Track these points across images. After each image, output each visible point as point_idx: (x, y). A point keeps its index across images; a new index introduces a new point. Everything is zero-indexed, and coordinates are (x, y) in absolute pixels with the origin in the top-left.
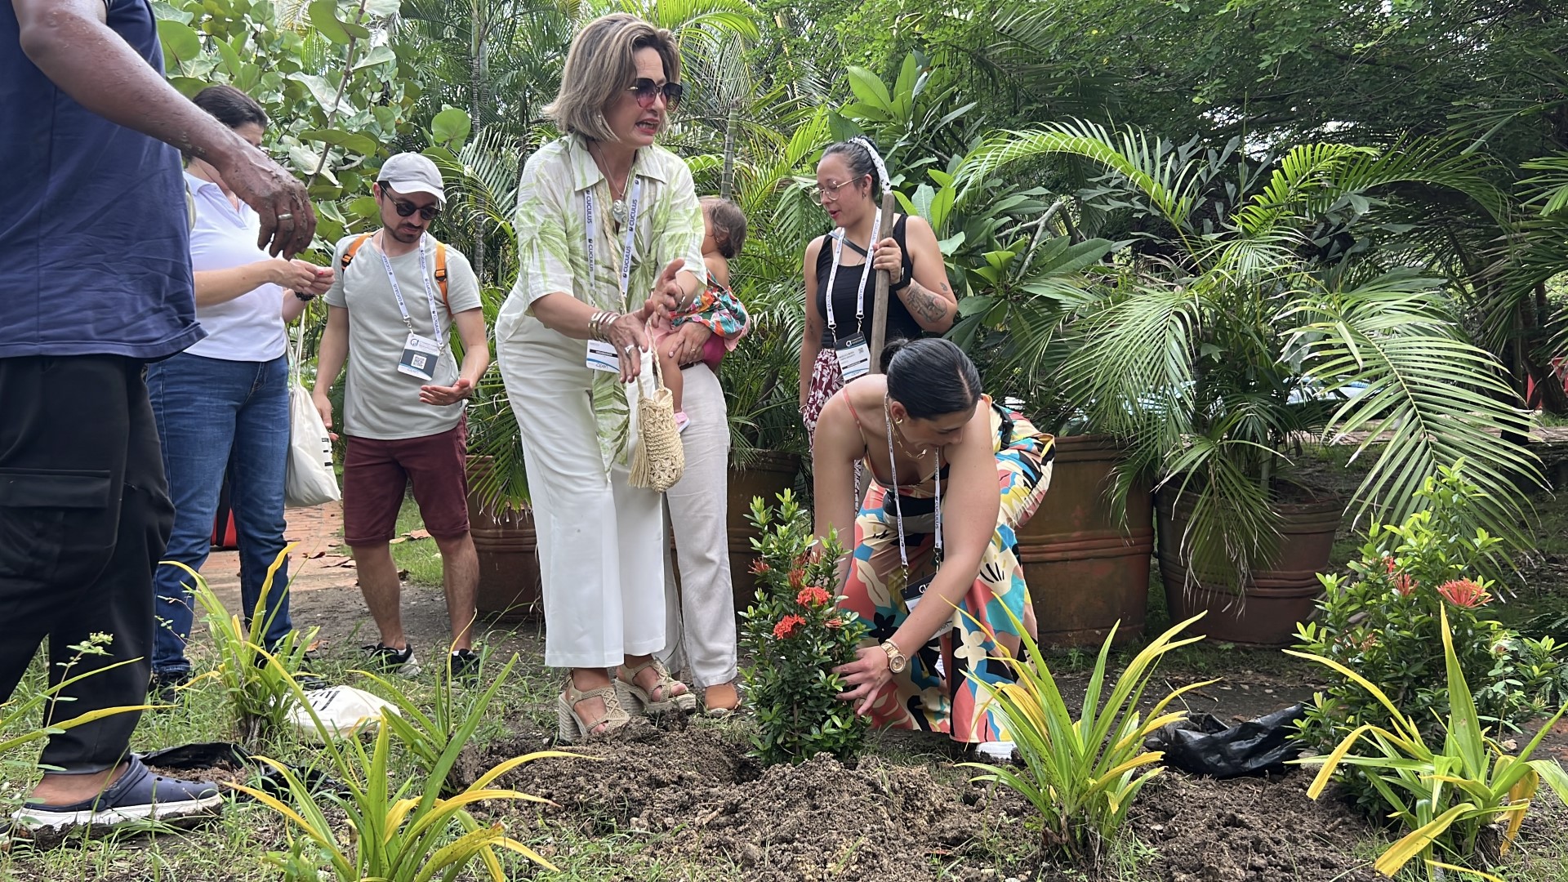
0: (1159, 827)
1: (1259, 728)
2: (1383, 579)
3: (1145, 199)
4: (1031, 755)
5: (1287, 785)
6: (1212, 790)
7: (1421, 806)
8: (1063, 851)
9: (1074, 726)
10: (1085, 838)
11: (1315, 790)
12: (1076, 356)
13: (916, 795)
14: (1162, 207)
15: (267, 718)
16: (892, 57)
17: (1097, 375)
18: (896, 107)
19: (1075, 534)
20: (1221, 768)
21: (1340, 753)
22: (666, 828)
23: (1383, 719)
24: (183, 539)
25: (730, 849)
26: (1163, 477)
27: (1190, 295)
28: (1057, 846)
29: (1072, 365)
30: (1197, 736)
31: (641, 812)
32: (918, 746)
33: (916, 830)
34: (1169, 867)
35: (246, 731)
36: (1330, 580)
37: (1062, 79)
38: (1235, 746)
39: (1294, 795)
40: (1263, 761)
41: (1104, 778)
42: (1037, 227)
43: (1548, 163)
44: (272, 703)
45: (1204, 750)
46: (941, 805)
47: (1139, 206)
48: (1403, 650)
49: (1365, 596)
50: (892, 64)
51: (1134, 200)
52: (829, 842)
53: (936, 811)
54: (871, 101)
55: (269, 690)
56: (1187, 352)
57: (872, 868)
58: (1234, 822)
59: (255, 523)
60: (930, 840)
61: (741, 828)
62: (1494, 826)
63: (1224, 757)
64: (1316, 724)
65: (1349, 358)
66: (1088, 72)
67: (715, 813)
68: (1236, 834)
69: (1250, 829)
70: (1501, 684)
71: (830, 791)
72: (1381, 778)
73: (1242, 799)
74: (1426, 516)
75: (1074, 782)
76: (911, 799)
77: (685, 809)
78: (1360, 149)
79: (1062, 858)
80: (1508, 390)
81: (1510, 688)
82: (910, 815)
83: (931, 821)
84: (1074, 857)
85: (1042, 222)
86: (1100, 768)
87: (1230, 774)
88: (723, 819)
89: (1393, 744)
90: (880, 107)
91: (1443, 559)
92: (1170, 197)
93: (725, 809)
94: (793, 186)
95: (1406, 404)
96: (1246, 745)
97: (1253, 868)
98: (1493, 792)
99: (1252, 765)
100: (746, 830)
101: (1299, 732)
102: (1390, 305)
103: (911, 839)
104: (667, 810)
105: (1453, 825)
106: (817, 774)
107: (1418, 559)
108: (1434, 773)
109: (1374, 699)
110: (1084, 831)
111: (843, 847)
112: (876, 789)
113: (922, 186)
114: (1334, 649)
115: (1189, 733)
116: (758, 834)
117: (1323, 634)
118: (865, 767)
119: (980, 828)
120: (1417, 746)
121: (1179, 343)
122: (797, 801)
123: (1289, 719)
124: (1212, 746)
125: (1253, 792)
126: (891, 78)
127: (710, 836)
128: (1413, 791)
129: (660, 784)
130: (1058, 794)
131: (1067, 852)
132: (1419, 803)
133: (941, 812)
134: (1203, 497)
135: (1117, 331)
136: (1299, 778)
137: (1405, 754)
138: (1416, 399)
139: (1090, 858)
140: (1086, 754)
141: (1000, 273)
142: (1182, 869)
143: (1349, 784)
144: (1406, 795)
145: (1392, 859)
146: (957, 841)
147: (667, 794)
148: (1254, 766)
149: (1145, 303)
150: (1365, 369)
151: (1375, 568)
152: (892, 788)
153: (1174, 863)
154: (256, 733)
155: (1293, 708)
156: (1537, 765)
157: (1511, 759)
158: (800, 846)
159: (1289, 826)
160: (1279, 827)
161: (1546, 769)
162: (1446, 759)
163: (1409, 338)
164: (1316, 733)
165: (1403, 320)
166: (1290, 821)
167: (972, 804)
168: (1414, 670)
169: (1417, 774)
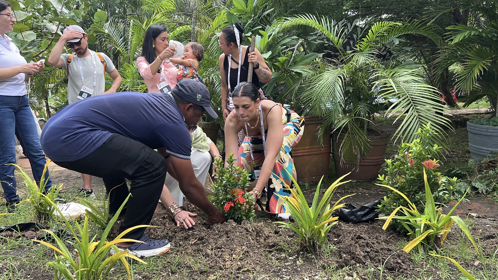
0: (336, 239)
1: (366, 208)
2: (406, 161)
3: (328, 40)
4: (296, 219)
5: (375, 225)
6: (352, 227)
7: (417, 231)
8: (307, 248)
9: (310, 209)
10: (314, 244)
11: (385, 227)
12: (307, 91)
13: (260, 232)
14: (334, 42)
15: (47, 214)
17: (314, 97)
18: (249, 9)
19: (307, 147)
20: (355, 220)
21: (393, 215)
22: (180, 245)
23: (406, 204)
25: (201, 251)
26: (334, 129)
27: (344, 71)
28: (305, 247)
29: (306, 94)
30: (347, 210)
31: (172, 240)
32: (259, 216)
33: (260, 243)
34: (340, 252)
35: (40, 218)
36: (389, 161)
38: (359, 213)
39: (377, 228)
40: (368, 217)
41: (319, 226)
42: (294, 49)
43: (454, 27)
44: (48, 209)
45: (349, 215)
46: (268, 235)
47: (326, 42)
48: (411, 182)
49: (400, 166)
51: (325, 40)
52: (233, 248)
53: (266, 236)
54: (240, 8)
55: (47, 205)
56: (342, 89)
57: (247, 256)
58: (359, 237)
60: (265, 246)
61: (205, 245)
62: (439, 236)
63: (356, 217)
64: (384, 206)
65: (393, 90)
67: (196, 240)
68: (361, 241)
69: (365, 240)
70: (442, 193)
71: (233, 232)
72: (405, 222)
73: (361, 230)
74: (418, 140)
75: (310, 227)
76: (258, 233)
77: (186, 239)
78: (396, 23)
79: (307, 250)
81: (445, 194)
82: (258, 238)
83: (265, 240)
84: (310, 250)
85: (296, 48)
86: (318, 222)
87: (357, 222)
88: (199, 242)
89: (408, 211)
90: (243, 10)
91: (424, 153)
92: (336, 39)
93: (199, 238)
94: (215, 36)
95: (410, 105)
96: (362, 213)
97: (366, 252)
98: (439, 226)
99: (364, 219)
101: (379, 208)
102: (406, 73)
103: (259, 246)
104: (180, 239)
105: (427, 237)
106: (229, 227)
107: (416, 154)
108: (421, 220)
109: (402, 198)
110: (313, 242)
111: (238, 250)
112: (248, 231)
113: (257, 36)
114: (390, 183)
115: (345, 209)
116: (210, 246)
117: (387, 178)
118: (244, 224)
119: (280, 242)
120: (415, 212)
121: (340, 86)
122: (223, 235)
123: (376, 204)
124: (352, 213)
125: (365, 227)
127: (195, 247)
128: (415, 226)
130: (305, 231)
131: (308, 248)
132: (416, 230)
133: (268, 237)
134: (346, 135)
135: (320, 82)
136: (378, 223)
137: (412, 215)
138: (413, 103)
139: (315, 250)
140: (314, 218)
141: (283, 64)
142: (344, 253)
143: (394, 224)
144: (413, 228)
145: (408, 248)
146: (273, 246)
147: (179, 235)
148: (365, 219)
149: (329, 74)
150: (398, 94)
151: (403, 157)
152: (252, 230)
153: (342, 251)
154: (43, 219)
155: (377, 201)
156: (453, 217)
157: (445, 216)
158: (224, 250)
159: (376, 238)
160: (373, 239)
161: (456, 218)
162: (425, 216)
163: (412, 84)
164: (384, 209)
165: (409, 78)
166: (377, 236)
167: (277, 234)
168: (414, 188)
169: (416, 221)
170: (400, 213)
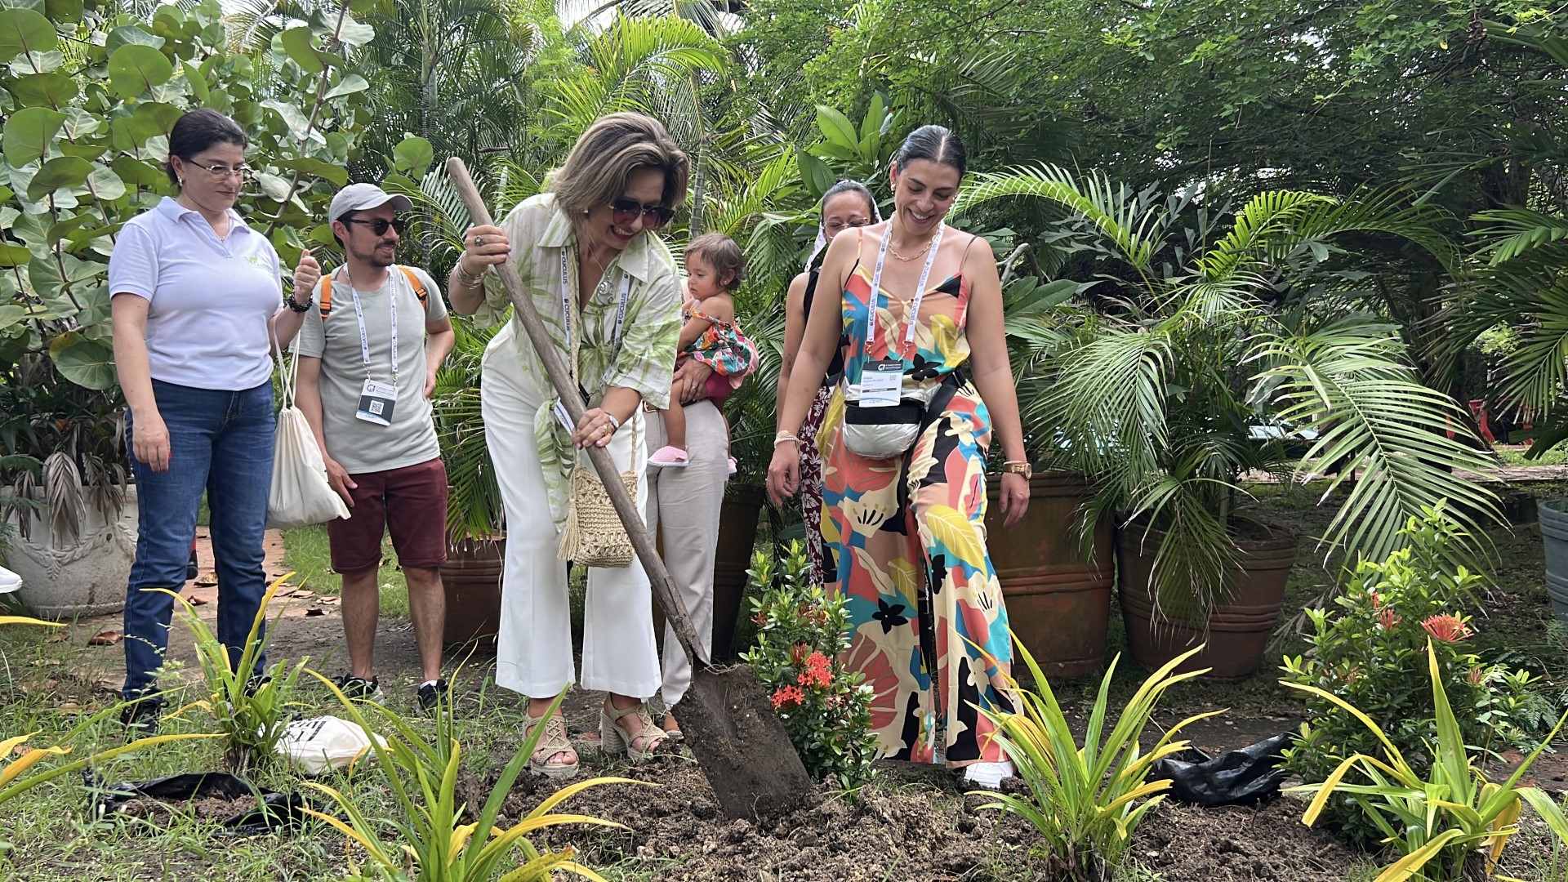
0: (1155, 854)
1: (1244, 758)
2: (1371, 614)
3: (1109, 243)
4: (1036, 783)
5: (1271, 812)
6: (1203, 818)
7: (1411, 832)
8: (1070, 877)
9: (1079, 753)
10: (1091, 864)
11: (1309, 818)
12: (1046, 395)
13: (917, 823)
14: (1126, 250)
15: (257, 748)
16: (859, 98)
17: (1070, 412)
18: (864, 145)
19: (1041, 569)
20: (1208, 796)
21: (1334, 781)
22: (672, 856)
23: (1374, 748)
24: (157, 567)
25: (741, 876)
26: (1130, 513)
27: (1160, 335)
28: (1063, 872)
29: (1045, 402)
30: (1184, 766)
31: (646, 840)
33: (919, 858)
35: (235, 760)
36: (1318, 615)
37: (1026, 123)
38: (1221, 775)
39: (1279, 823)
40: (1248, 789)
41: (1110, 807)
43: (1496, 215)
44: (261, 734)
45: (1190, 780)
46: (942, 833)
47: (1101, 249)
48: (1386, 682)
49: (1351, 630)
50: (859, 104)
51: (1096, 243)
52: (843, 868)
53: (937, 838)
54: (839, 141)
55: (258, 720)
56: (1160, 391)
58: (1228, 847)
59: (231, 552)
60: (934, 867)
61: (751, 856)
62: (1481, 851)
63: (1211, 786)
64: (1300, 754)
65: (1318, 401)
66: (1050, 117)
67: (720, 842)
68: (1238, 859)
69: (1247, 855)
70: (1488, 715)
72: (1373, 805)
73: (1230, 825)
74: (1405, 554)
75: (1081, 809)
76: (912, 827)
77: (689, 838)
78: (1320, 198)
80: (1468, 433)
81: (1498, 719)
82: (912, 843)
83: (933, 848)
85: (1008, 263)
86: (1105, 796)
87: (1216, 803)
88: (729, 848)
89: (1380, 770)
90: (847, 146)
91: (1425, 594)
92: (1135, 239)
93: (732, 837)
94: (762, 223)
95: (1371, 445)
96: (1231, 774)
98: (1482, 815)
99: (1237, 793)
100: (755, 858)
101: (1286, 761)
102: (1353, 349)
103: (918, 867)
104: (671, 838)
105: (1443, 851)
107: (1399, 595)
108: (1425, 799)
109: (1364, 726)
110: (1090, 856)
111: (857, 874)
114: (1322, 679)
115: (1176, 762)
116: (769, 861)
117: (1310, 666)
119: (983, 855)
120: (1403, 770)
121: (1152, 383)
123: (1277, 748)
124: (1199, 775)
125: (1240, 820)
126: (858, 117)
127: (719, 864)
128: (1405, 819)
129: (661, 814)
130: (1065, 822)
131: (1073, 877)
132: (1409, 829)
133: (942, 840)
134: (1169, 533)
135: (1088, 369)
136: (1282, 805)
137: (1393, 781)
138: (1381, 440)
140: (1091, 784)
143: (1333, 811)
144: (1397, 823)
146: (961, 868)
147: (669, 823)
148: (1240, 795)
149: (1113, 344)
150: (1332, 411)
151: (1361, 603)
152: (893, 815)
154: (246, 763)
155: (1276, 739)
156: (1524, 791)
157: (1497, 788)
158: (810, 872)
159: (1282, 853)
160: (1271, 853)
161: (1534, 795)
162: (1435, 786)
163: (1368, 382)
164: (1303, 762)
165: (1362, 364)
166: (1282, 847)
167: (969, 832)
168: (1398, 701)
169: (1405, 800)
170: (1356, 776)
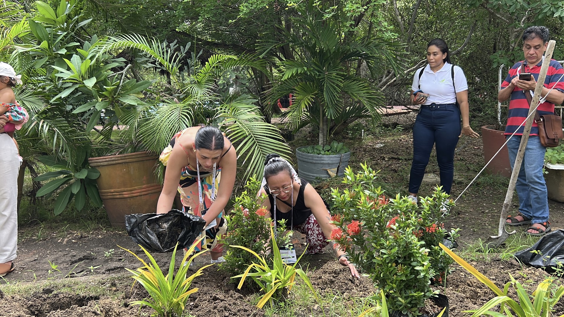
11: (240, 286)
12: (143, 126)
13: (109, 310)
14: (168, 69)
18: (59, 19)
21: (246, 273)
23: (258, 262)
41: (178, 299)
42: (122, 74)
43: (283, 63)
47: (159, 66)
51: (157, 64)
54: (47, 16)
62: (286, 287)
66: (136, 11)
68: (219, 306)
72: (258, 279)
75: (168, 300)
78: (231, 57)
85: (124, 71)
89: (260, 268)
90: (53, 18)
92: (171, 65)
97: (225, 316)
98: (286, 278)
105: (276, 290)
108: (272, 275)
110: (173, 316)
112: (96, 314)
113: (75, 55)
118: (90, 306)
120: (266, 268)
126: (55, 6)
130: (164, 304)
132: (267, 284)
140: (172, 291)
141: (110, 93)
144: (264, 283)
145: (261, 303)
156: (297, 271)
162: (274, 270)
166: (231, 294)
169: (267, 276)
170: (253, 271)
